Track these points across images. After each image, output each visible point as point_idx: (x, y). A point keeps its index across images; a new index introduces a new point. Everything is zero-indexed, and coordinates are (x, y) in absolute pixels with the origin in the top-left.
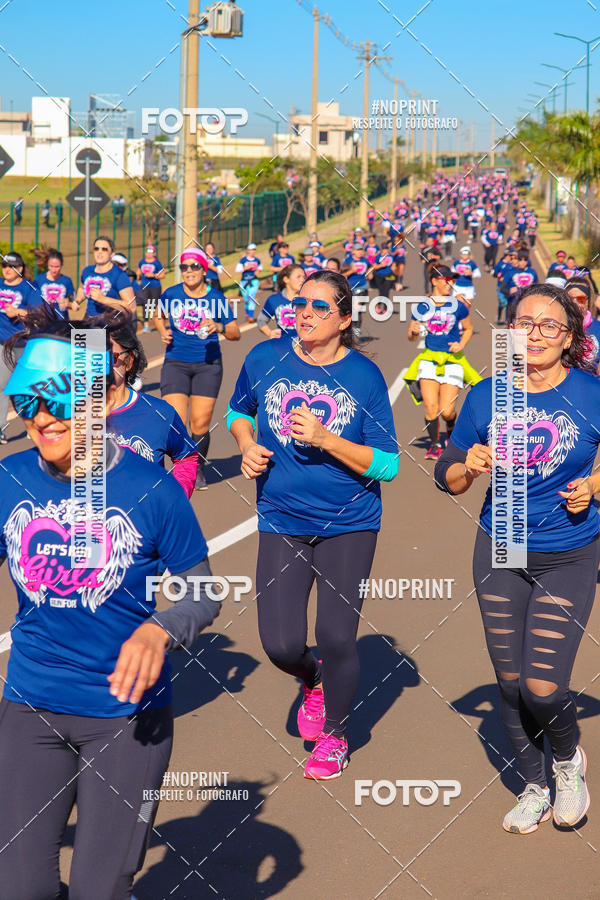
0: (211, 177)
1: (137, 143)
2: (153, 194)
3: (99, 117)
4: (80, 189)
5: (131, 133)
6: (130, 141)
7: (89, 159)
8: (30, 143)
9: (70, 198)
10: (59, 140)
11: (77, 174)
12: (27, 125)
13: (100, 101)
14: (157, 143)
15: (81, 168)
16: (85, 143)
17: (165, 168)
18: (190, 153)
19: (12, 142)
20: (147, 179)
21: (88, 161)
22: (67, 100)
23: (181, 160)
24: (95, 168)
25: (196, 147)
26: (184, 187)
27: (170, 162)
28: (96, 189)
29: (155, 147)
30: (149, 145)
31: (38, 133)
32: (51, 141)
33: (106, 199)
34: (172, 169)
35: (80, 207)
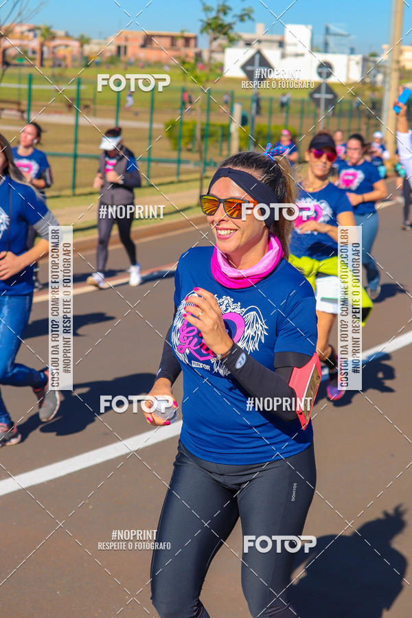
0: (406, 83)
1: (358, 58)
2: (368, 93)
3: (331, 40)
4: (318, 89)
5: (352, 51)
6: (353, 57)
7: (325, 69)
8: (283, 56)
9: (311, 95)
10: (302, 55)
11: (316, 79)
12: (281, 44)
13: (333, 28)
14: (372, 59)
15: (320, 74)
16: (322, 57)
17: (375, 76)
18: (394, 66)
19: (271, 54)
20: (363, 82)
21: (325, 70)
22: (310, 27)
23: (388, 71)
24: (329, 75)
25: (398, 62)
26: (390, 89)
27: (379, 72)
28: (329, 89)
29: (369, 62)
30: (365, 60)
31: (289, 49)
32: (297, 55)
33: (336, 96)
34: (380, 77)
35: (317, 102)
